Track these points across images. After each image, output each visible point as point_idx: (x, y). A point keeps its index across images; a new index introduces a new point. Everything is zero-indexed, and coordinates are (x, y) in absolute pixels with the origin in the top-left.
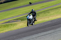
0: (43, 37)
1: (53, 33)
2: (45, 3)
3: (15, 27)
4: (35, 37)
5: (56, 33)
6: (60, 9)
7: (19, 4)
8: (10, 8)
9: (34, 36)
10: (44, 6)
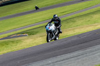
0: (64, 62)
1: (82, 55)
2: (68, 6)
3: (18, 45)
4: (52, 62)
5: (87, 56)
6: (92, 15)
7: (26, 8)
8: (10, 14)
9: (50, 61)
10: (66, 12)
